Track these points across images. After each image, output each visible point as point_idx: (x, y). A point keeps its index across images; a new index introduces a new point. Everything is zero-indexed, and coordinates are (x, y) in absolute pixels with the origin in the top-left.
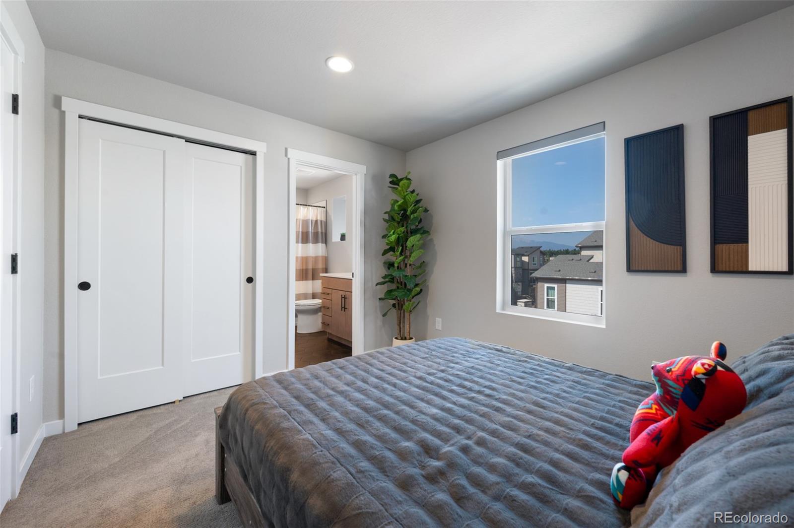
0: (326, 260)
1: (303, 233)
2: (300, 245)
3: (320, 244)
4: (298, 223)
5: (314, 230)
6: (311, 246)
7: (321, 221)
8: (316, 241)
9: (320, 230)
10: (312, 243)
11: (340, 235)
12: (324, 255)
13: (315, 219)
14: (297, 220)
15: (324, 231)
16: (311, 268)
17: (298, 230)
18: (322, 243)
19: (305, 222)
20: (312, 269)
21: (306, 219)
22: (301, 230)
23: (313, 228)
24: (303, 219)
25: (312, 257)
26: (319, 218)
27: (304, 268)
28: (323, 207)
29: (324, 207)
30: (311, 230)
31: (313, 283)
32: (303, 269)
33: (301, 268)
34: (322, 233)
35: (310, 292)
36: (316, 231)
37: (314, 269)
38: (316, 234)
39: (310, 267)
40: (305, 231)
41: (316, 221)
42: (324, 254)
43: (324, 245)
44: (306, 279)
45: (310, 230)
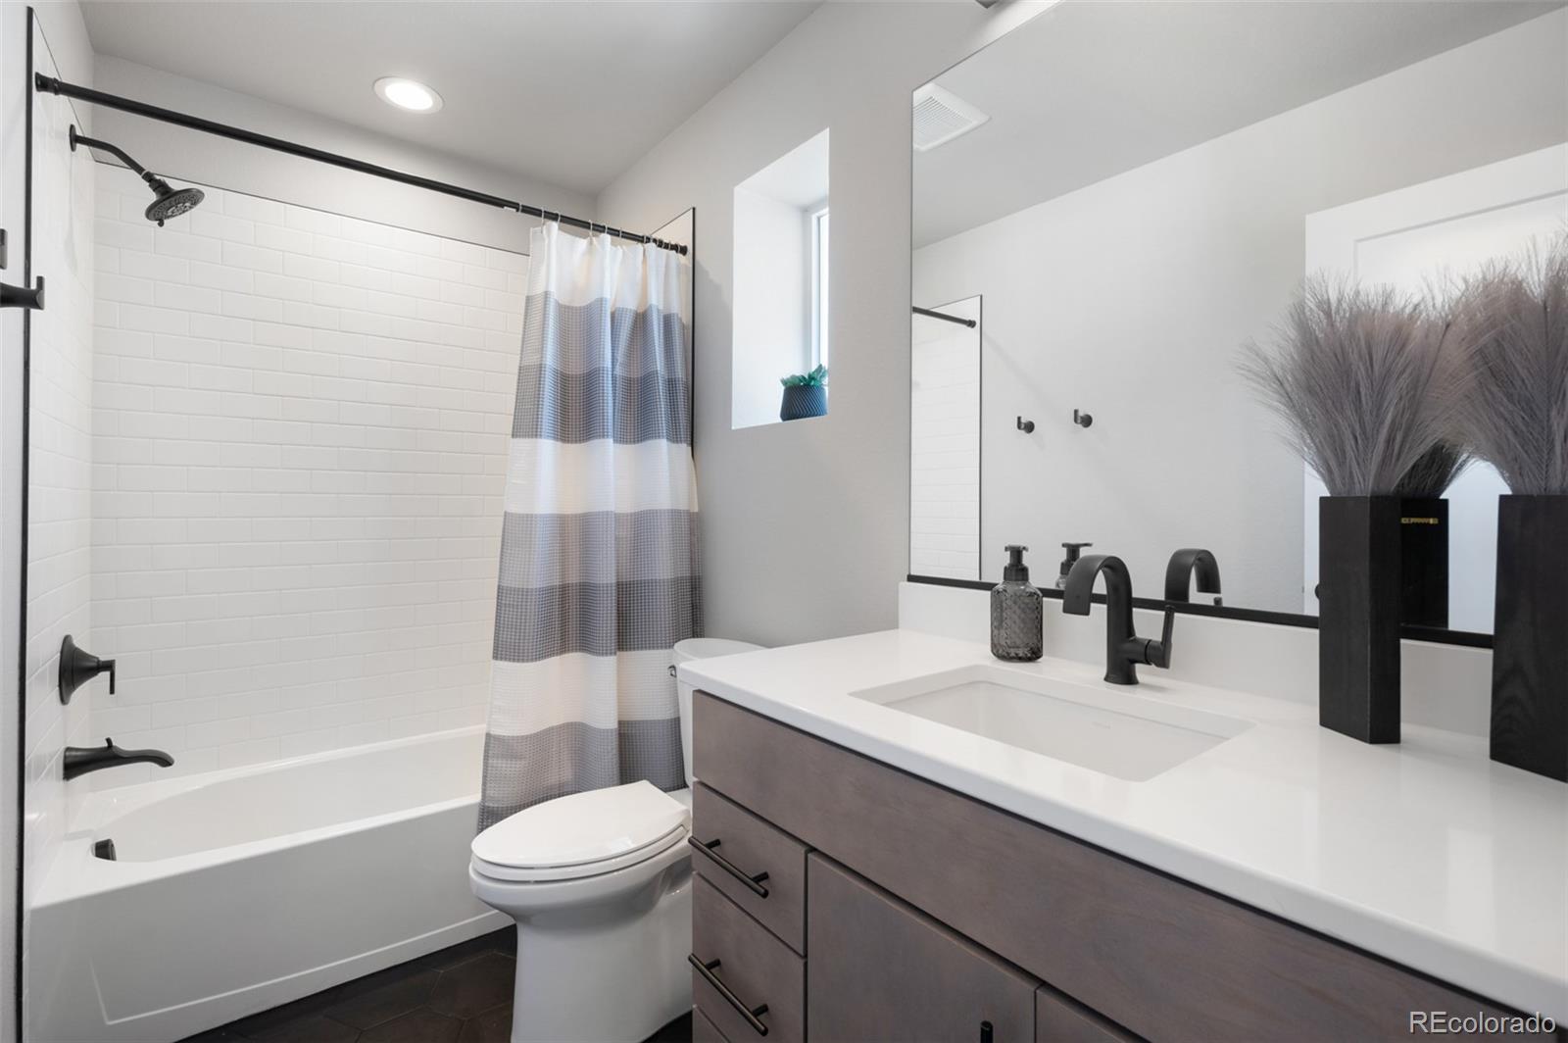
0: (694, 530)
1: (564, 380)
2: (547, 448)
3: (663, 444)
4: (536, 319)
5: (628, 365)
6: (609, 453)
7: (667, 321)
8: (638, 428)
9: (659, 365)
10: (621, 439)
11: (781, 389)
12: (683, 506)
13: (631, 304)
14: (529, 299)
15: (680, 373)
16: (613, 580)
17: (532, 360)
18: (674, 438)
19: (579, 323)
20: (619, 585)
21: (579, 302)
22: (550, 360)
23: (620, 357)
24: (565, 301)
25: (618, 517)
26: (655, 300)
27: (574, 578)
28: (675, 248)
29: (683, 250)
30: (609, 358)
31: (619, 662)
32: (564, 589)
33: (557, 582)
34: (671, 383)
35: (605, 719)
36: (637, 374)
37: (629, 584)
38: (638, 391)
39: (606, 575)
40: (576, 369)
41: (641, 320)
42: (685, 501)
43: (684, 449)
44: (585, 643)
45: (608, 363)
